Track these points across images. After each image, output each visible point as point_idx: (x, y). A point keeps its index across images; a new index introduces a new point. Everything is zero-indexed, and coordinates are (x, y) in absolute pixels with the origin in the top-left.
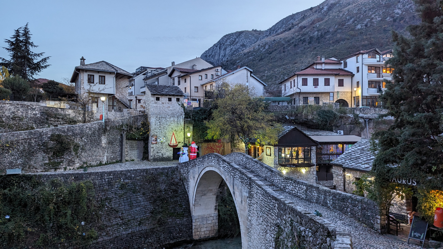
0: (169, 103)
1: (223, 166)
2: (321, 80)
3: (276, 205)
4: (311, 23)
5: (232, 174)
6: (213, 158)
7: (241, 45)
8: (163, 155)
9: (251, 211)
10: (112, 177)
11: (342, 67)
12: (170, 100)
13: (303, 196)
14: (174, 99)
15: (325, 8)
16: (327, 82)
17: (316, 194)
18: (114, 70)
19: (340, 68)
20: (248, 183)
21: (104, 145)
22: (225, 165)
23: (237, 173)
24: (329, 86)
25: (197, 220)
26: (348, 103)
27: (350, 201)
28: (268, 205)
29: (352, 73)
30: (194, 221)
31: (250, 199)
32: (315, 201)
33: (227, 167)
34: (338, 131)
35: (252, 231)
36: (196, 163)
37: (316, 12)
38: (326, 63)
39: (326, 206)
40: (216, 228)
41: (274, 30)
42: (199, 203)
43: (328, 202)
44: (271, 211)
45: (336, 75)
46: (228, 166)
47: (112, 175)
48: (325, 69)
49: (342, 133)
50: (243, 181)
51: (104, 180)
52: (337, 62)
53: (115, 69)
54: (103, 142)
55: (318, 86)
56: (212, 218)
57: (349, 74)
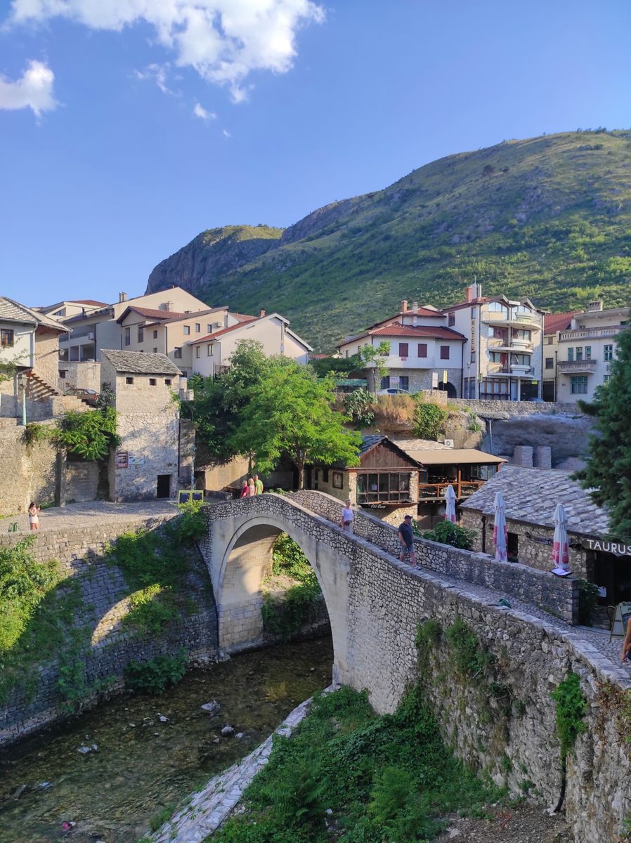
0: (151, 389)
1: (295, 517)
2: (413, 347)
3: (422, 590)
4: (370, 222)
5: (314, 532)
6: (269, 503)
7: (237, 255)
8: (138, 489)
9: (354, 595)
10: (66, 540)
11: (446, 323)
12: (153, 382)
13: (441, 569)
14: (161, 381)
15: (397, 196)
16: (422, 352)
17: (465, 566)
18: (34, 320)
19: (443, 326)
20: (350, 550)
21: (26, 474)
22: (298, 517)
23: (325, 532)
24: (425, 358)
25: (228, 613)
26: (456, 388)
27: (523, 577)
28: (401, 588)
29: (463, 336)
30: (221, 614)
31: (353, 577)
32: (462, 577)
33: (302, 520)
34: (446, 441)
35: (357, 630)
36: (228, 510)
37: (379, 202)
38: (419, 316)
39: (482, 585)
40: (261, 624)
41: (301, 230)
42: (232, 582)
43: (487, 579)
44: (409, 598)
45: (437, 339)
46: (305, 518)
47: (66, 535)
48: (418, 327)
49: (452, 445)
50: (338, 545)
51: (51, 547)
52: (438, 315)
53: (33, 316)
54: (24, 468)
55: (407, 358)
56: (252, 608)
57: (459, 337)
